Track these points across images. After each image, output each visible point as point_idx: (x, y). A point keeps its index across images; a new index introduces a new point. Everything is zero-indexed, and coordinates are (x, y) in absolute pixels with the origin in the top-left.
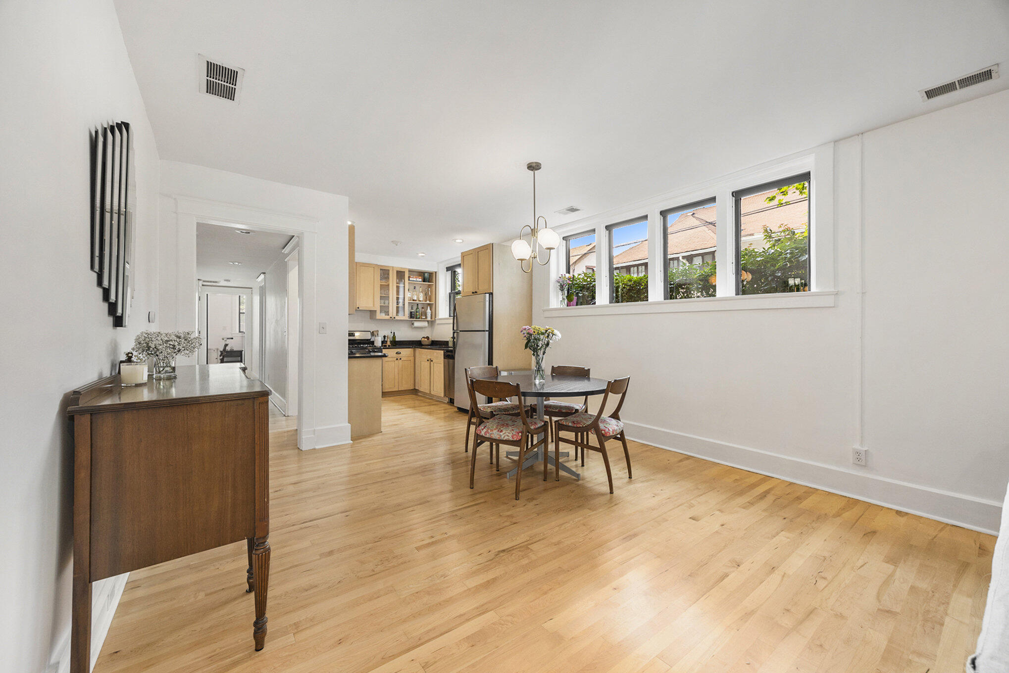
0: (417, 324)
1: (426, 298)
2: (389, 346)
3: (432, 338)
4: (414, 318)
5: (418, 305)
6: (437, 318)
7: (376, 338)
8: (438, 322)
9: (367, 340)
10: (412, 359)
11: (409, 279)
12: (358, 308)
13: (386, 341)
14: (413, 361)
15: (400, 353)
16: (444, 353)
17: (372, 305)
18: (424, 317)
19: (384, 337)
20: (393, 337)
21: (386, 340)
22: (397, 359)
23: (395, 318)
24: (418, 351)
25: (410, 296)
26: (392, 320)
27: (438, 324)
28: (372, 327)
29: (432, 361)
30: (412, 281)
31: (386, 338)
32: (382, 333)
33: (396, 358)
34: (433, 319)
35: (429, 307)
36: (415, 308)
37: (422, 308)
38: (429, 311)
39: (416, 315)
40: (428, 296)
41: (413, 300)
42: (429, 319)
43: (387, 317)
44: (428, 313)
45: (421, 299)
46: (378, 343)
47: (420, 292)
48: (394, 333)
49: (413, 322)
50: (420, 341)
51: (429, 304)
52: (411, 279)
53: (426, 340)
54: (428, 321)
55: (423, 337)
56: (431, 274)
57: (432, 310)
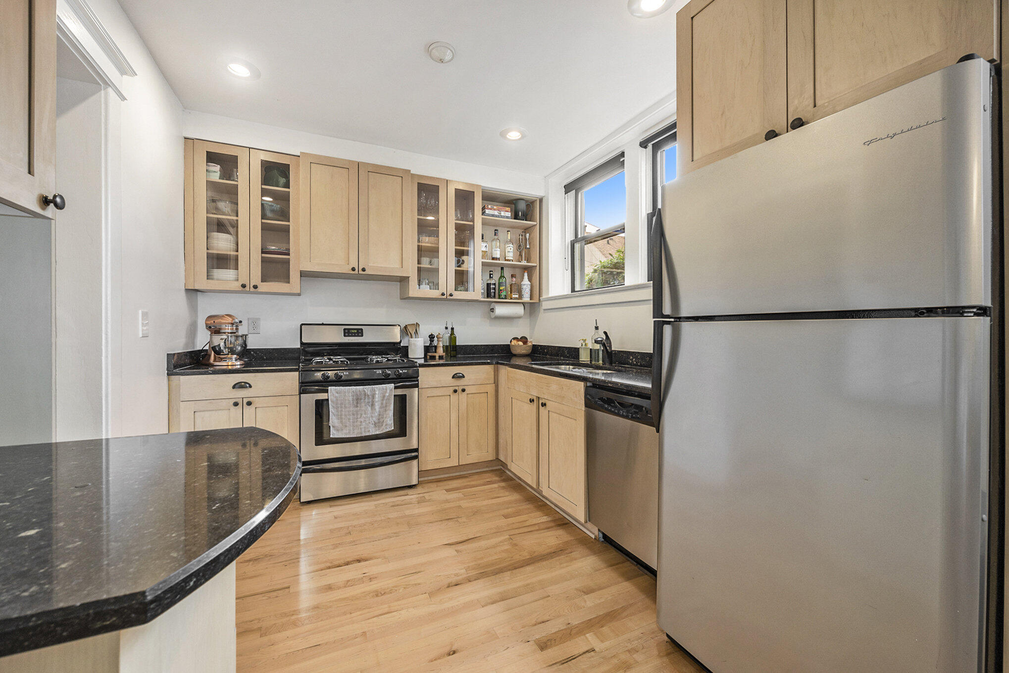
0: (500, 310)
1: (521, 255)
2: (441, 358)
3: (533, 340)
4: (494, 297)
5: (502, 268)
6: (544, 296)
7: (413, 340)
8: (545, 305)
9: (394, 344)
10: (491, 389)
11: (483, 213)
12: (364, 270)
13: (436, 347)
14: (494, 393)
15: (463, 376)
16: (587, 388)
17: (397, 265)
18: (517, 296)
19: (432, 337)
20: (450, 338)
21: (435, 343)
22: (455, 391)
23: (451, 295)
24: (505, 371)
25: (484, 249)
26: (446, 299)
27: (544, 310)
28: (406, 316)
29: (544, 405)
30: (488, 215)
31: (436, 339)
32: (425, 331)
33: (452, 389)
34: (536, 300)
35: (526, 274)
36: (496, 276)
37: (512, 276)
38: (526, 281)
39: (500, 291)
40: (523, 249)
41: (493, 259)
42: (526, 298)
43: (435, 294)
44: (524, 287)
45: (510, 256)
46: (417, 352)
47: (507, 242)
48: (452, 329)
49: (492, 305)
50: (509, 345)
51: (526, 269)
52: (487, 211)
53: (521, 343)
54: (523, 304)
55: (514, 339)
56: (530, 204)
57: (533, 281)
